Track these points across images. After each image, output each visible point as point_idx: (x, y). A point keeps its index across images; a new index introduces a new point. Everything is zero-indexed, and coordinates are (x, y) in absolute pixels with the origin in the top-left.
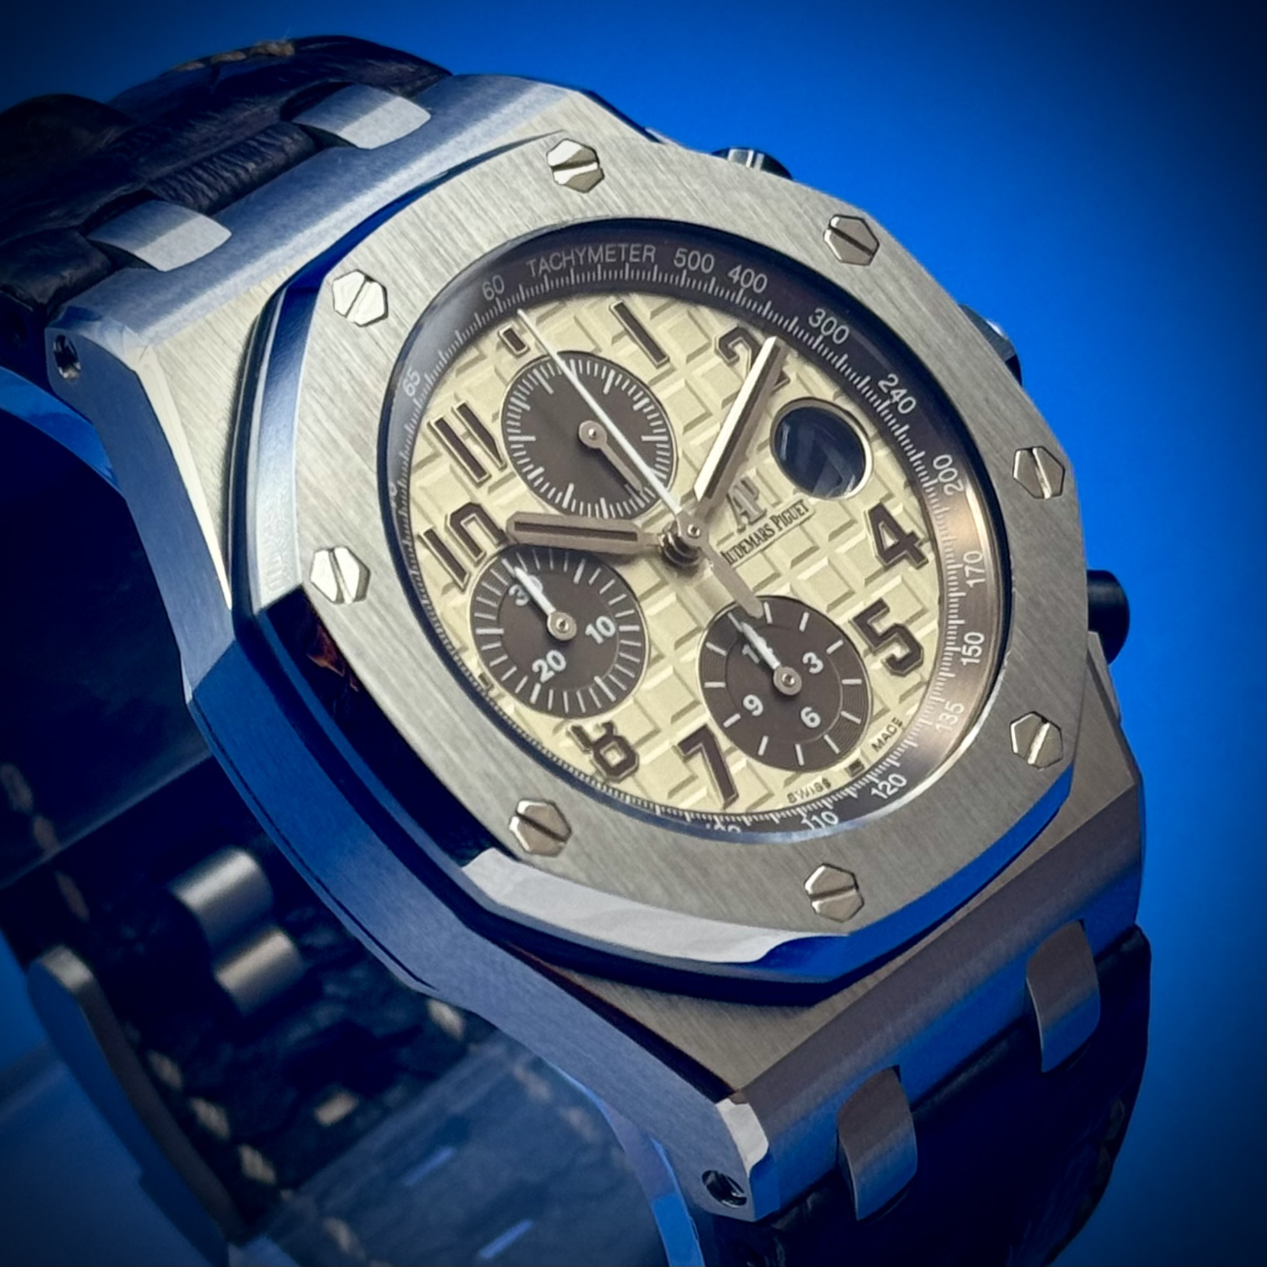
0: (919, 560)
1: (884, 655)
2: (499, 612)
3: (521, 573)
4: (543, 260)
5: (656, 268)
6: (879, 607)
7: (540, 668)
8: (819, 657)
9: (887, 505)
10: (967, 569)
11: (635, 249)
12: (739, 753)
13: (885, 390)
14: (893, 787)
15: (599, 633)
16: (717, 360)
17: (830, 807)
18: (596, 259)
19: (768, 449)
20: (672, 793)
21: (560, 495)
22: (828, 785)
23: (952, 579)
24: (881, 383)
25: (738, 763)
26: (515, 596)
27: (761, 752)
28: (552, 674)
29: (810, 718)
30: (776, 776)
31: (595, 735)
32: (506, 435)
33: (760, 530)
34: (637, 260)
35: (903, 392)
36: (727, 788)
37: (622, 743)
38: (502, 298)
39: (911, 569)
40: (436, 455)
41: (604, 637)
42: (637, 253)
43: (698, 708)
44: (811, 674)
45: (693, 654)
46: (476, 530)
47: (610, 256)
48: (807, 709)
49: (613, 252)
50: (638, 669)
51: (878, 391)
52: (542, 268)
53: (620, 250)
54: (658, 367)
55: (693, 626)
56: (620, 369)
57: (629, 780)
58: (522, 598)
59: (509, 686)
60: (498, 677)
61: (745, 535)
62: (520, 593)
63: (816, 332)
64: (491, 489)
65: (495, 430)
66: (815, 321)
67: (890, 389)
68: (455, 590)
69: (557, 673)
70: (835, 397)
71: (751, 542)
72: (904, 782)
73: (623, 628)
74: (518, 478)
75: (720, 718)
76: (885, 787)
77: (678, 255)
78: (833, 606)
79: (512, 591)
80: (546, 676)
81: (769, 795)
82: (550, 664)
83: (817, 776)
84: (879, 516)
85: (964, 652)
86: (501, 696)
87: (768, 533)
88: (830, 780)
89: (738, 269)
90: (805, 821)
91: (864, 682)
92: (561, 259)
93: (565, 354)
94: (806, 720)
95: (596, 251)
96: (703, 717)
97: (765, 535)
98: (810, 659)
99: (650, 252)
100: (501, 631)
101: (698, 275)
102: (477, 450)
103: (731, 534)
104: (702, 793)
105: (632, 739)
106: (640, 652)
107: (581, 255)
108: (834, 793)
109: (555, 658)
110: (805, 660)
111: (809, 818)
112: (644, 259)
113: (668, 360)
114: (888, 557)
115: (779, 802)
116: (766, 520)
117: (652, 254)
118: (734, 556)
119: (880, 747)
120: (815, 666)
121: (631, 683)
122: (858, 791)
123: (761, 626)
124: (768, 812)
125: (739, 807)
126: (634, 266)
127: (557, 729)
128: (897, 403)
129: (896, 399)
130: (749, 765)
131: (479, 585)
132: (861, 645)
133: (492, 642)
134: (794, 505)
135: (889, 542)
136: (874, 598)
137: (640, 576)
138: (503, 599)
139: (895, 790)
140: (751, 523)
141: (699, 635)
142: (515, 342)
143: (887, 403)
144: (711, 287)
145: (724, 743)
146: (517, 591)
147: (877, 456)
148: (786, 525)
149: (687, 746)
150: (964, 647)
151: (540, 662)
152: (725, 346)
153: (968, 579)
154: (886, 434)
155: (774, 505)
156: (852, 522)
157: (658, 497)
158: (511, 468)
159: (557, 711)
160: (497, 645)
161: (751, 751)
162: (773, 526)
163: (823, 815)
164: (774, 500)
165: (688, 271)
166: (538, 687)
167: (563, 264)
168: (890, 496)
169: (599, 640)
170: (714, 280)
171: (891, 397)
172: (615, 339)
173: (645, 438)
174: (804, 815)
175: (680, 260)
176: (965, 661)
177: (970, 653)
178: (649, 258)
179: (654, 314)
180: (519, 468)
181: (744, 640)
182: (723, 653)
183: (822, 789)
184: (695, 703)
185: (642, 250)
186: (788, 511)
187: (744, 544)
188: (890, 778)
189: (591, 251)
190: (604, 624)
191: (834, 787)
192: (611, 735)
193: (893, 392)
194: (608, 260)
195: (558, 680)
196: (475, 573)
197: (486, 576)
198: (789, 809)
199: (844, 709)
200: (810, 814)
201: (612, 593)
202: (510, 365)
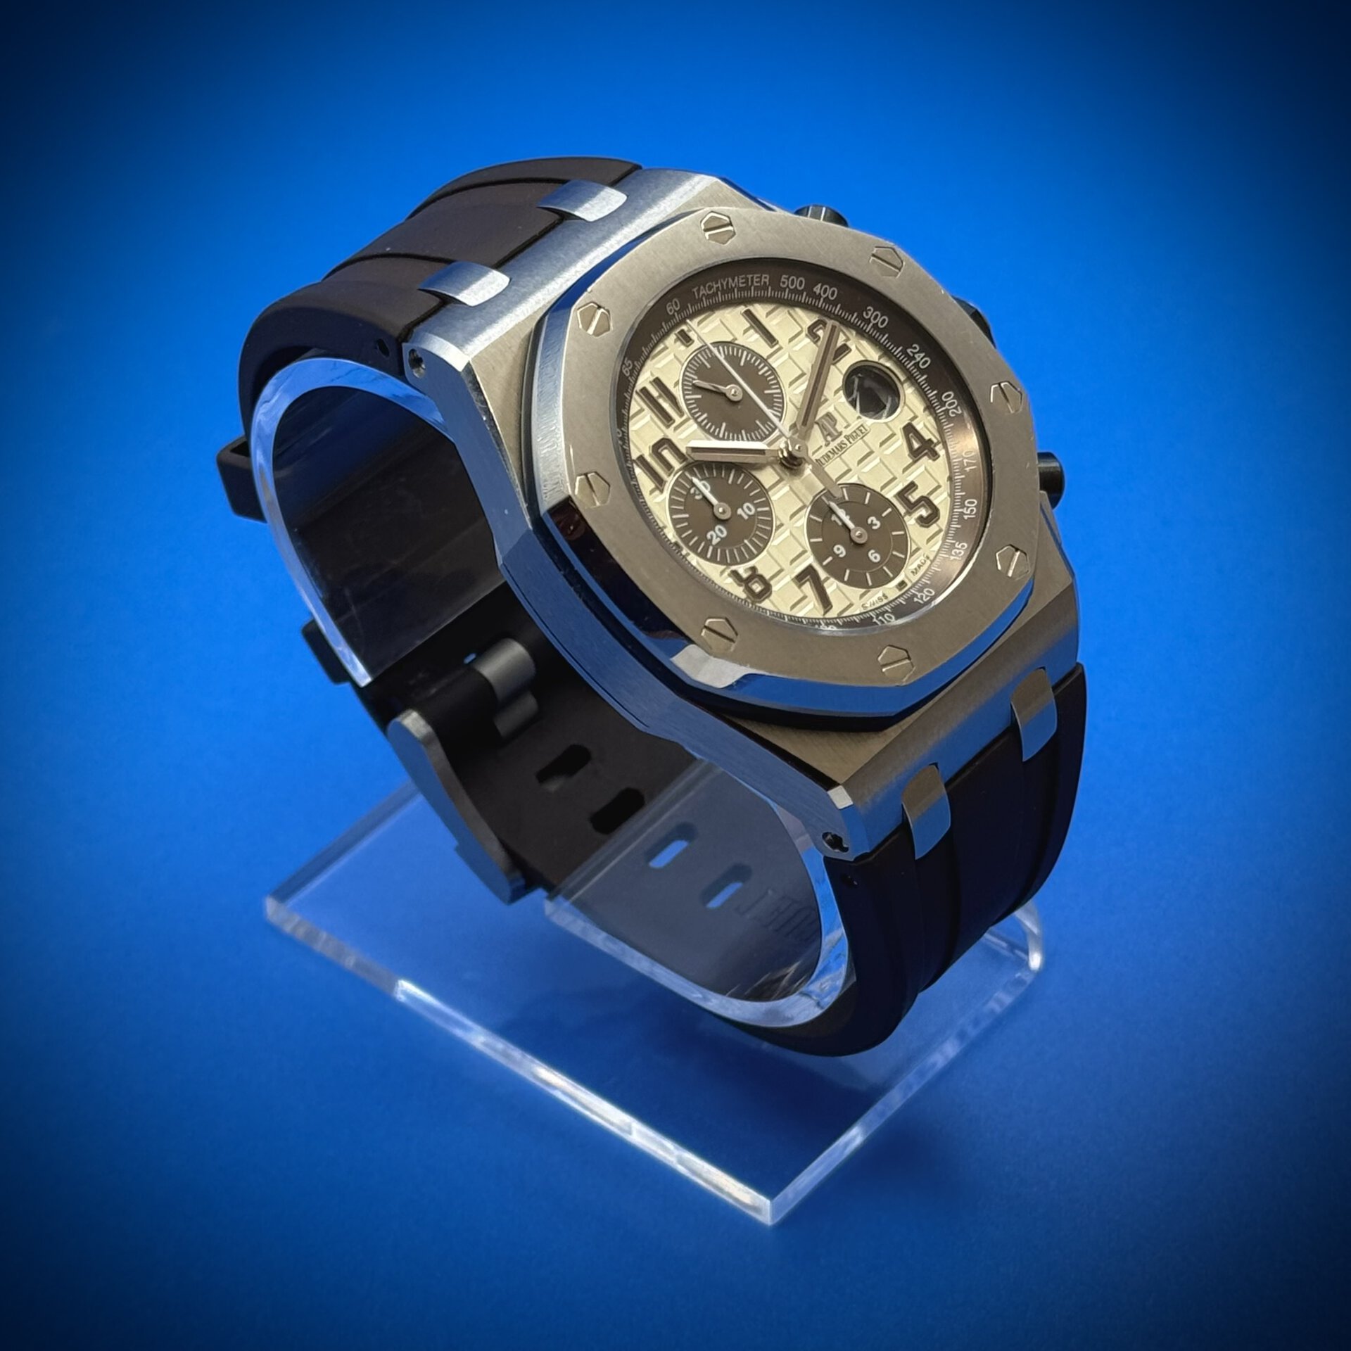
0: (934, 455)
1: (916, 515)
2: (684, 504)
3: (695, 480)
4: (702, 287)
5: (770, 288)
6: (912, 486)
7: (712, 536)
8: (878, 519)
9: (914, 423)
10: (965, 461)
11: (757, 277)
12: (832, 579)
13: (911, 355)
14: (927, 596)
15: (745, 513)
16: (808, 340)
17: (889, 610)
18: (733, 285)
19: (841, 392)
20: (793, 607)
21: (717, 430)
22: (886, 597)
23: (956, 468)
24: (909, 351)
25: (832, 587)
26: (695, 494)
27: (846, 579)
28: (719, 539)
29: (874, 556)
30: (854, 593)
31: (745, 575)
32: (684, 395)
33: (838, 444)
34: (759, 284)
35: (922, 355)
36: (826, 602)
37: (761, 578)
38: (679, 312)
39: (930, 461)
40: (641, 410)
41: (748, 515)
42: (758, 280)
43: (806, 554)
44: (873, 530)
45: (802, 520)
46: (666, 454)
47: (743, 283)
48: (872, 551)
49: (744, 281)
50: (769, 533)
51: (907, 354)
52: (701, 293)
53: (748, 279)
54: (772, 347)
55: (801, 505)
56: (749, 351)
57: (767, 601)
58: (699, 495)
59: (694, 549)
60: (687, 545)
61: (829, 448)
62: (697, 492)
63: (868, 321)
64: (676, 429)
65: (678, 392)
66: (867, 314)
67: (914, 353)
68: (657, 492)
69: (722, 539)
70: (880, 358)
71: (833, 452)
72: (933, 593)
73: (759, 509)
74: (691, 421)
75: (820, 559)
76: (922, 597)
77: (783, 280)
78: (883, 488)
79: (692, 491)
80: (715, 541)
81: (851, 605)
82: (717, 534)
83: (878, 592)
84: (909, 430)
85: (965, 512)
86: (688, 554)
87: (843, 446)
88: (887, 595)
89: (819, 285)
90: (875, 620)
91: (906, 533)
92: (713, 287)
93: (716, 344)
94: (872, 558)
95: (733, 280)
96: (809, 560)
97: (841, 447)
98: (872, 521)
99: (766, 278)
100: (687, 516)
101: (795, 291)
102: (666, 405)
103: (821, 447)
104: (811, 606)
105: (767, 577)
106: (770, 523)
107: (725, 283)
108: (891, 602)
109: (720, 530)
110: (869, 521)
111: (877, 618)
112: (762, 283)
113: (778, 342)
114: (916, 455)
115: (856, 610)
116: (842, 438)
117: (767, 280)
118: (823, 461)
119: (916, 573)
120: (876, 525)
121: (766, 542)
122: (906, 600)
123: (842, 504)
124: (852, 616)
125: (833, 614)
126: (756, 288)
127: (722, 572)
128: (919, 362)
129: (918, 359)
130: (838, 587)
131: (672, 489)
132: (902, 510)
133: (683, 523)
134: (858, 428)
135: (916, 445)
136: (910, 479)
137: (767, 477)
138: (687, 495)
139: (928, 598)
140: (833, 440)
141: (805, 510)
142: (686, 339)
143: (913, 362)
144: (804, 298)
145: (822, 574)
146: (695, 491)
147: (909, 393)
148: (854, 440)
149: (800, 579)
150: (965, 509)
151: (712, 533)
152: (812, 332)
153: (966, 467)
154: (911, 378)
155: (846, 427)
156: (893, 435)
157: (776, 427)
158: (687, 414)
159: (723, 561)
160: (686, 524)
161: (841, 579)
162: (846, 441)
163: (886, 616)
164: (845, 424)
165: (790, 289)
166: (711, 548)
167: (714, 289)
168: (915, 417)
169: (746, 517)
170: (805, 294)
171: (915, 359)
172: (746, 331)
173: (766, 392)
174: (874, 616)
175: (784, 283)
176: (966, 517)
177: (969, 512)
178: (765, 283)
179: (768, 314)
180: (693, 415)
181: (832, 512)
182: (820, 520)
183: (882, 600)
184: (804, 552)
185: (761, 277)
186: (855, 432)
187: (829, 454)
188: (925, 590)
189: (730, 280)
190: (748, 507)
191: (891, 598)
192: (754, 575)
193: (916, 356)
194: (741, 285)
195: (723, 542)
196: (670, 481)
197: (677, 483)
198: (865, 613)
199: (895, 549)
200: (877, 616)
201: (752, 488)
202: (685, 353)
